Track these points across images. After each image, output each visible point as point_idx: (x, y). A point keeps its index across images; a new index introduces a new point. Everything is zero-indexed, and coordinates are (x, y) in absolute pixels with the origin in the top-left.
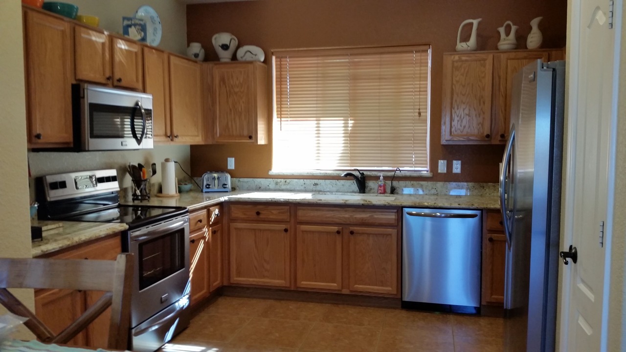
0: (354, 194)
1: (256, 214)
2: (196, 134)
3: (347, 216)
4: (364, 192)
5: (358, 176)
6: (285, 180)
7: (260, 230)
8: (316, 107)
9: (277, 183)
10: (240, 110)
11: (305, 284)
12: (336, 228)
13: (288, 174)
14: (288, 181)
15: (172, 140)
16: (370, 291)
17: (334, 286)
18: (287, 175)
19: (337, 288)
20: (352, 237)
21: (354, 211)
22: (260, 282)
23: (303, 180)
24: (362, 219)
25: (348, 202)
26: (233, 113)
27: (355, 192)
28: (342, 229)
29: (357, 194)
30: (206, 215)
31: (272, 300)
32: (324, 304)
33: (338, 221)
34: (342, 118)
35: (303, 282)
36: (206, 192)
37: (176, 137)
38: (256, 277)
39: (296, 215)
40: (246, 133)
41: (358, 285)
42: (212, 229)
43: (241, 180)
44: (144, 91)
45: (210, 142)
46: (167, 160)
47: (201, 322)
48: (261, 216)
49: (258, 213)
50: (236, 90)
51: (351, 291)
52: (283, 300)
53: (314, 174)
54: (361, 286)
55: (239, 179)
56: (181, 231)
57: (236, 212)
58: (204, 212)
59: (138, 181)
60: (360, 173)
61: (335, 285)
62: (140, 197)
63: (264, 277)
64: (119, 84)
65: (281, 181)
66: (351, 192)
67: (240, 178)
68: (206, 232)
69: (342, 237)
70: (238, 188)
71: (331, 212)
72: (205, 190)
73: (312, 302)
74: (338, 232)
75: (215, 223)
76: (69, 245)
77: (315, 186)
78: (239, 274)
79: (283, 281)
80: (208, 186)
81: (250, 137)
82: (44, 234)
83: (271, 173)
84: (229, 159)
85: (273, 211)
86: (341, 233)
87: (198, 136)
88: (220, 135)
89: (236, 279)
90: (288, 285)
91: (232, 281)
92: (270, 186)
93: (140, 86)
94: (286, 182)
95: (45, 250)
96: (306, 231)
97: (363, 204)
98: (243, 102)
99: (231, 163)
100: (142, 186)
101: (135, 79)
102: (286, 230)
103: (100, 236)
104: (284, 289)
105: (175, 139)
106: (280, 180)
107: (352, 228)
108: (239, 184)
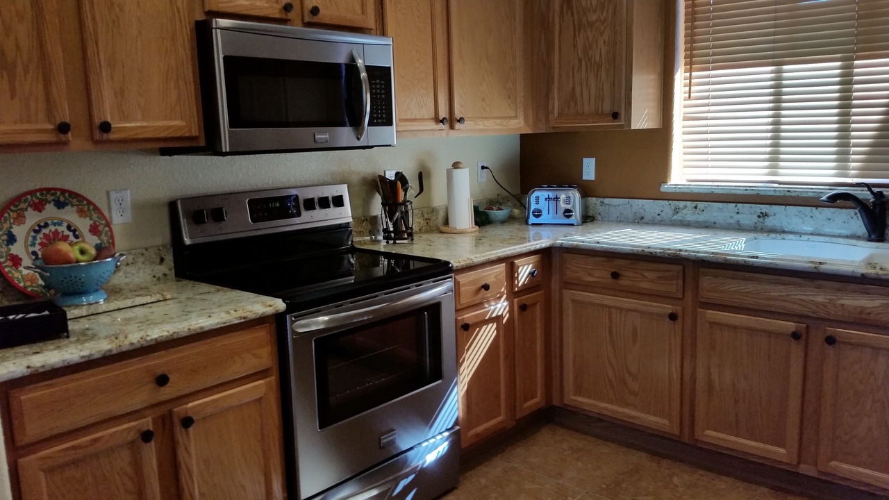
0: (854, 242)
1: (610, 276)
2: (513, 114)
3: (820, 299)
4: (881, 239)
5: (868, 200)
6: (694, 204)
7: (621, 309)
8: (774, 42)
9: (676, 211)
10: (598, 59)
11: (712, 435)
12: (791, 326)
13: (701, 191)
14: (701, 205)
15: (452, 127)
16: (869, 481)
17: (780, 453)
18: (699, 194)
19: (784, 460)
20: (830, 351)
21: (839, 290)
22: (619, 413)
23: (734, 205)
24: (862, 310)
25: (824, 268)
26: (583, 68)
27: (858, 238)
28: (808, 327)
29: (862, 243)
30: (504, 274)
31: (643, 455)
32: (754, 486)
33: (797, 308)
34: (838, 64)
35: (708, 432)
36: (533, 224)
37: (459, 121)
38: (610, 402)
39: (697, 287)
40: (607, 108)
41: (840, 461)
42: (518, 302)
43: (607, 201)
44: (383, 33)
45: (542, 129)
46: (456, 165)
47: (483, 481)
48: (623, 282)
49: (615, 275)
50: (593, 17)
51: (820, 472)
52: (666, 457)
53: (762, 193)
54: (847, 466)
55: (602, 199)
56: (434, 309)
57: (576, 269)
58: (502, 267)
59: (392, 204)
60: (872, 193)
61: (782, 451)
62: (393, 235)
63: (626, 405)
64: (315, 19)
65: (686, 207)
66: (847, 237)
67: (604, 197)
68: (500, 307)
69: (806, 346)
70: (600, 218)
71: (782, 287)
72: (532, 220)
73: (728, 475)
74: (796, 336)
75: (527, 289)
76: (110, 351)
77: (761, 220)
78: (579, 390)
79: (666, 422)
80: (538, 214)
81: (615, 116)
82: (72, 326)
83: (664, 188)
84: (585, 160)
85: (646, 274)
86: (804, 337)
87: (516, 117)
88: (560, 114)
89: (574, 399)
90: (677, 432)
91: (566, 402)
92: (662, 214)
93: (371, 22)
94: (696, 207)
95: (38, 365)
96: (718, 324)
97: (862, 275)
98: (605, 42)
99: (589, 169)
100: (398, 214)
101: (360, 11)
102: (673, 317)
103: (201, 328)
104: (666, 436)
105: (457, 125)
106: (684, 203)
107: (831, 330)
108: (601, 209)
